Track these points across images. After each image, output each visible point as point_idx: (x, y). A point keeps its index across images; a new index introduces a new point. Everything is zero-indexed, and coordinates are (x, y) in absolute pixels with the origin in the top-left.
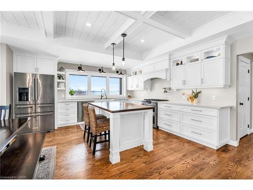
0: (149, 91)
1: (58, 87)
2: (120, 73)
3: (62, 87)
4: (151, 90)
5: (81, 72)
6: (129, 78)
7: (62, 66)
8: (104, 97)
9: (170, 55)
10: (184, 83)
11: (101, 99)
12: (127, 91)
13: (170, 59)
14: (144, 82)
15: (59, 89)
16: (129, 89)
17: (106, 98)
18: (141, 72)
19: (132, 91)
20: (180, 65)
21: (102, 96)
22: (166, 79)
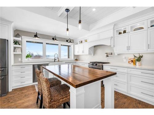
0: (92, 55)
1: (14, 51)
2: (69, 41)
3: (18, 52)
4: (94, 55)
5: (36, 39)
6: (76, 46)
7: (18, 33)
8: (57, 60)
9: (115, 25)
10: (129, 48)
11: (55, 61)
12: (75, 56)
13: (114, 29)
14: (89, 48)
15: (15, 53)
16: (76, 54)
17: (59, 61)
18: (86, 41)
19: (78, 56)
20: (122, 34)
21: (55, 60)
22: (110, 46)
